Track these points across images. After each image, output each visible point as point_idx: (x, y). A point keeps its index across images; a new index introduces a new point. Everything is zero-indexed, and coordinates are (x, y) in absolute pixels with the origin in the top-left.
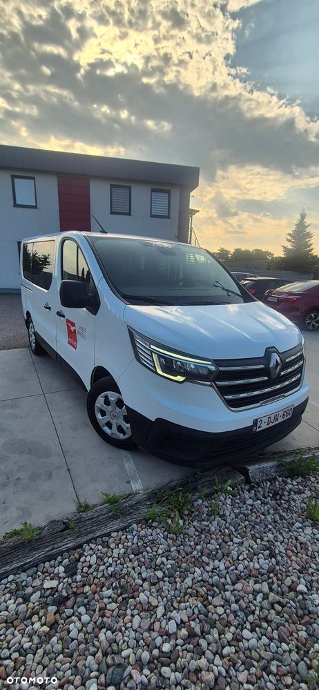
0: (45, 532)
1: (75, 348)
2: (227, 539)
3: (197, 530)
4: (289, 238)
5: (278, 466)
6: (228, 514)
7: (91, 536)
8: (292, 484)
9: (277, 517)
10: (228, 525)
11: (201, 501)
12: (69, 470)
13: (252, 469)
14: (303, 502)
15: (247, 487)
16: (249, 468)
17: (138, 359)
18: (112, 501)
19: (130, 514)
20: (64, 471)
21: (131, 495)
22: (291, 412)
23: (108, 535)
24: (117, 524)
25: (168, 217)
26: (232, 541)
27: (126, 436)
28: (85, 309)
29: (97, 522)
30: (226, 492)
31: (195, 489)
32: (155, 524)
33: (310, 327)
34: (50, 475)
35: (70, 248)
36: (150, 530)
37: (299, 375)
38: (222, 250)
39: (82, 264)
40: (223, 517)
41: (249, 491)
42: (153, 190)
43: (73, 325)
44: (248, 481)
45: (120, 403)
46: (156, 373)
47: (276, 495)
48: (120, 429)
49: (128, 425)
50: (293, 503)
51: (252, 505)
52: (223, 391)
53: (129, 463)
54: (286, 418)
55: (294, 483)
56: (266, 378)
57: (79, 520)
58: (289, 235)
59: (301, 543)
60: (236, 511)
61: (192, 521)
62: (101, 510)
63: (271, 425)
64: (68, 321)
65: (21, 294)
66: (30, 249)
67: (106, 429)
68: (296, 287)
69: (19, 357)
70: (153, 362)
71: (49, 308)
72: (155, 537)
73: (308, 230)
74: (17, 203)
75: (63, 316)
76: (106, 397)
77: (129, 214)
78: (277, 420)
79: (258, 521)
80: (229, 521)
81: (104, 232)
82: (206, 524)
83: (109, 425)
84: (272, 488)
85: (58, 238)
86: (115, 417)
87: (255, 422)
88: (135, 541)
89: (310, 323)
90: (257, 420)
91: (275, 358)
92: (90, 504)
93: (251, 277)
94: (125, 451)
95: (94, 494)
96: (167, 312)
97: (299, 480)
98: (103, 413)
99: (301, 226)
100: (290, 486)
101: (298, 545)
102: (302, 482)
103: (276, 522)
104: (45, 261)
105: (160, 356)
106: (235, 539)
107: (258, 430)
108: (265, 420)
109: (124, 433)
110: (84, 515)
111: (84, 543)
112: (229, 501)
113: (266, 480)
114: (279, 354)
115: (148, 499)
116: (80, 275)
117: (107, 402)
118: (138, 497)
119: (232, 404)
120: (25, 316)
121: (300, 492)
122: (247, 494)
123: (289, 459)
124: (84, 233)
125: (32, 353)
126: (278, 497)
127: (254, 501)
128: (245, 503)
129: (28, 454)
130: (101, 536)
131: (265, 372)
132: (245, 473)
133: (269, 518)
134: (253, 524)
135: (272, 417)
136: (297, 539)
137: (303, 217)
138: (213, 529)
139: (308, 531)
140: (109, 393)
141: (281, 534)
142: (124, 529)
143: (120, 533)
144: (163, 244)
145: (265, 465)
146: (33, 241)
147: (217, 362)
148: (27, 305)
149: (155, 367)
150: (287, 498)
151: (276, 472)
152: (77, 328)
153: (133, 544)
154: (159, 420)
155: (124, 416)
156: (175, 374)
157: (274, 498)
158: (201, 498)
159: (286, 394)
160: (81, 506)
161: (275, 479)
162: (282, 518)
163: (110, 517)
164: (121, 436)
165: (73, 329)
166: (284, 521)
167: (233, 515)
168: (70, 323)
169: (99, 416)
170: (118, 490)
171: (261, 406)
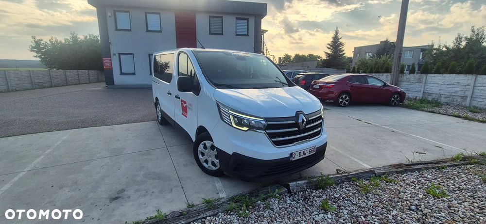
0: (169, 217)
1: (186, 117)
2: (273, 219)
3: (256, 216)
4: (329, 46)
5: (307, 183)
6: (275, 207)
7: (196, 218)
8: (316, 193)
9: (304, 209)
10: (274, 213)
11: (260, 202)
12: (182, 188)
13: (292, 184)
14: (320, 202)
15: (288, 195)
16: (290, 184)
17: (222, 119)
18: (208, 202)
19: (218, 208)
20: (180, 188)
21: (219, 199)
22: (315, 150)
23: (205, 218)
24: (210, 213)
25: (247, 35)
26: (276, 220)
27: (217, 168)
28: (192, 93)
29: (199, 212)
30: (275, 197)
31: (257, 196)
32: (232, 213)
33: (343, 104)
34: (171, 190)
35: (183, 58)
36: (229, 216)
37: (320, 129)
38: (287, 55)
39: (191, 67)
40: (272, 209)
41: (289, 197)
42: (237, 19)
43: (185, 103)
44: (289, 192)
45: (213, 147)
46: (232, 126)
47: (305, 198)
48: (213, 164)
49: (218, 161)
50: (315, 202)
51: (290, 204)
52: (271, 136)
53: (218, 183)
54: (311, 154)
55: (317, 192)
56: (297, 129)
57: (188, 211)
58: (329, 44)
59: (316, 221)
60: (280, 206)
61: (254, 212)
62: (201, 206)
63: (301, 157)
64: (182, 101)
65: (152, 88)
66: (158, 58)
67: (205, 164)
68: (332, 78)
69: (150, 127)
70: (230, 120)
71: (171, 94)
72: (232, 219)
73: (341, 41)
74: (149, 29)
75: (179, 98)
76: (205, 144)
77: (222, 34)
78: (305, 154)
79: (293, 211)
80: (275, 211)
81: (203, 48)
82: (262, 213)
83: (206, 161)
84: (303, 195)
85: (176, 52)
86: (210, 156)
87: (291, 154)
88: (220, 221)
89: (342, 101)
90: (292, 153)
91: (302, 117)
92: (195, 204)
93: (303, 72)
94: (216, 178)
95: (197, 200)
96: (239, 93)
97: (321, 191)
98: (203, 155)
99: (336, 39)
100: (314, 194)
101: (314, 222)
102: (322, 191)
103: (303, 212)
104: (166, 66)
105: (234, 117)
106: (278, 220)
107: (293, 160)
108: (297, 153)
109: (216, 166)
110: (191, 209)
111: (191, 222)
112: (277, 202)
113: (300, 192)
114: (305, 115)
115: (229, 200)
116: (189, 74)
117: (205, 147)
118: (223, 200)
119: (277, 144)
120: (155, 100)
121: (320, 197)
122: (288, 198)
123: (315, 180)
124: (191, 49)
125: (159, 124)
126: (307, 200)
127: (291, 201)
128: (286, 203)
129: (158, 179)
130: (201, 219)
131: (296, 125)
132: (288, 187)
133: (299, 210)
134: (289, 212)
135: (302, 152)
136: (314, 219)
137: (337, 33)
138: (265, 215)
139: (321, 215)
140: (206, 142)
141: (305, 217)
142: (214, 215)
143: (212, 217)
144: (239, 54)
145: (300, 182)
146: (160, 54)
147: (266, 119)
148: (156, 93)
149: (231, 123)
150: (312, 200)
151: (306, 186)
152: (187, 104)
153: (219, 222)
154: (234, 153)
155: (216, 155)
156: (243, 126)
157: (304, 200)
158: (260, 200)
159: (311, 139)
160: (189, 205)
161: (306, 190)
162: (307, 209)
163: (206, 210)
164: (214, 168)
165: (185, 105)
166: (308, 211)
167: (278, 208)
168: (183, 102)
169: (200, 156)
170: (211, 197)
171: (295, 145)
